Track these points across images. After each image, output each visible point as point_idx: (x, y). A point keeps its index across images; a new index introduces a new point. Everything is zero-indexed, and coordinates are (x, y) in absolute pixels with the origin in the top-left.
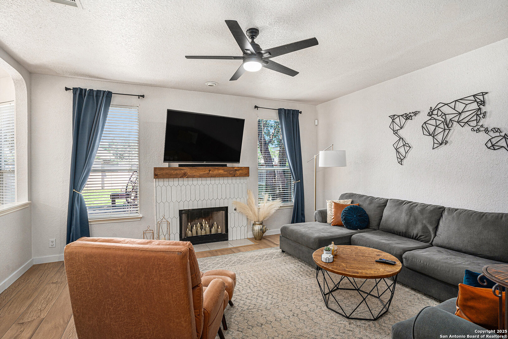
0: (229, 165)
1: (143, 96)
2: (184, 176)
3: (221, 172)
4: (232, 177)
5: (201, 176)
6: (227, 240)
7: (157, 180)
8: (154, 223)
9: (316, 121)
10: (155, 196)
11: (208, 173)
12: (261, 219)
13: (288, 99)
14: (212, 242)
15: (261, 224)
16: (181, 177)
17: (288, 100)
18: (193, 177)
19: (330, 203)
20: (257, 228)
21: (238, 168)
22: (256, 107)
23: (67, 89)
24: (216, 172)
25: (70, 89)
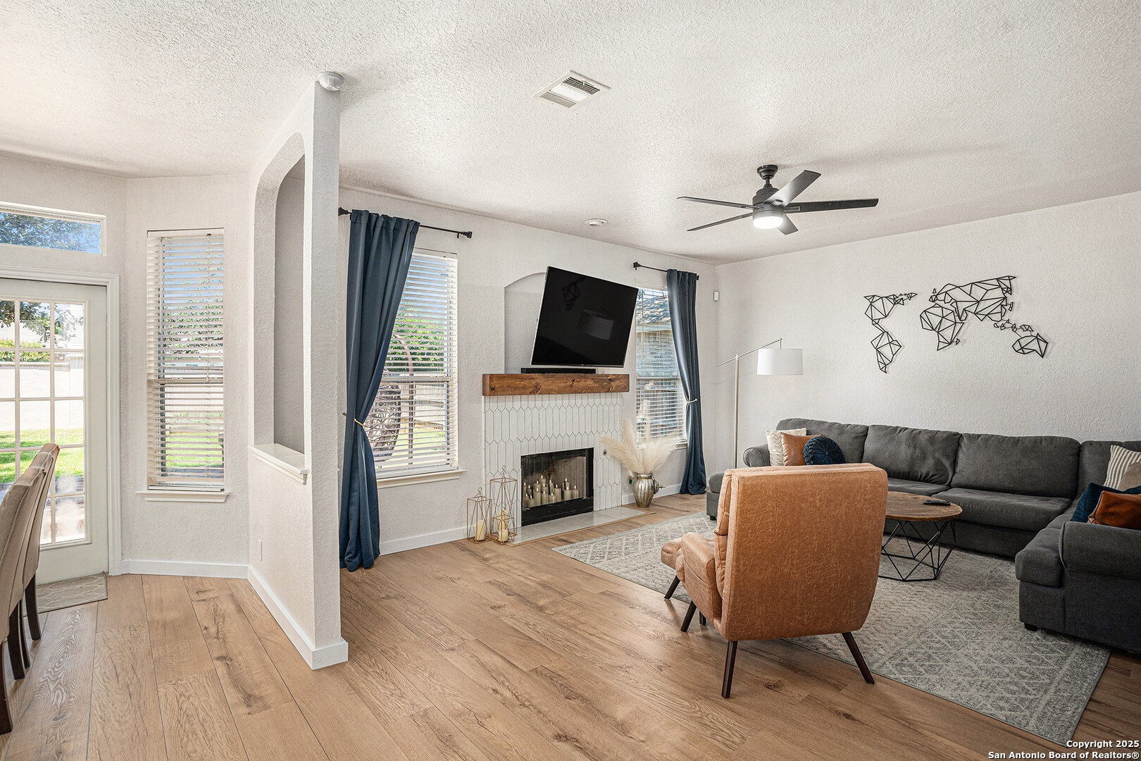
0: (601, 370)
1: (469, 235)
2: (536, 390)
3: (590, 383)
4: (606, 392)
5: (560, 392)
6: (592, 510)
7: (487, 398)
8: (482, 483)
9: (716, 294)
10: (483, 429)
11: (571, 386)
12: (650, 469)
13: (681, 253)
14: (570, 515)
15: (650, 478)
16: (530, 393)
17: (686, 255)
18: (549, 392)
19: (773, 436)
20: (643, 485)
21: (613, 377)
22: (636, 265)
23: (341, 212)
24: (582, 383)
25: (346, 212)
